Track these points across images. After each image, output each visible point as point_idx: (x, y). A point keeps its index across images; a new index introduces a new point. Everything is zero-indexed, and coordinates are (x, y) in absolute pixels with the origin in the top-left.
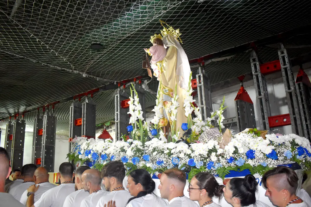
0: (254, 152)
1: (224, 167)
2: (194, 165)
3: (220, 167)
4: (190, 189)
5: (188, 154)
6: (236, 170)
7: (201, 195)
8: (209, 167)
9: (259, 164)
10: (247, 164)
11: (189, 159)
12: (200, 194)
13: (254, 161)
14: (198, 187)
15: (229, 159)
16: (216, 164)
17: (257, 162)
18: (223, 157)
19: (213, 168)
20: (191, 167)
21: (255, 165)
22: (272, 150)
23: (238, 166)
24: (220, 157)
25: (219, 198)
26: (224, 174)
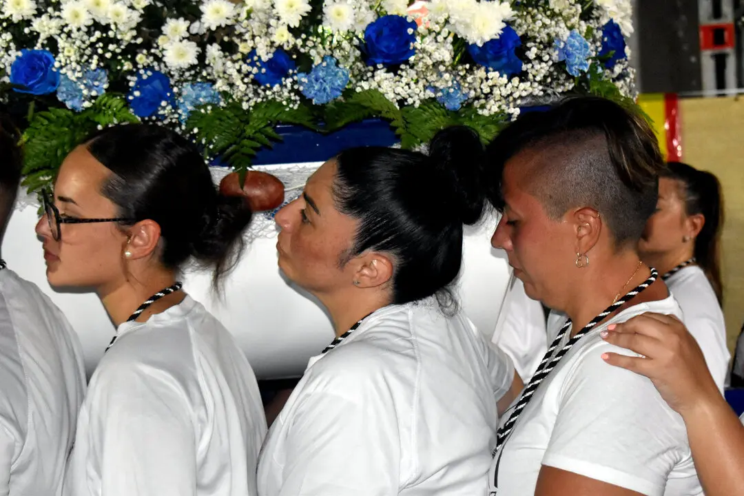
0: (410, 31)
1: (236, 106)
2: (50, 89)
3: (215, 107)
4: (61, 221)
5: (15, 19)
6: (305, 120)
7: (128, 254)
8: (149, 104)
9: (430, 94)
10: (364, 92)
11: (15, 54)
12: (124, 247)
13: (404, 80)
14: (108, 208)
15: (265, 58)
16: (187, 89)
17: (421, 84)
18: (229, 49)
19: (169, 107)
20: (30, 98)
21: (410, 101)
22: (504, 25)
23: (310, 100)
24: (214, 50)
25: (214, 268)
26: (246, 142)
